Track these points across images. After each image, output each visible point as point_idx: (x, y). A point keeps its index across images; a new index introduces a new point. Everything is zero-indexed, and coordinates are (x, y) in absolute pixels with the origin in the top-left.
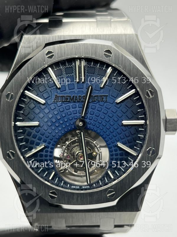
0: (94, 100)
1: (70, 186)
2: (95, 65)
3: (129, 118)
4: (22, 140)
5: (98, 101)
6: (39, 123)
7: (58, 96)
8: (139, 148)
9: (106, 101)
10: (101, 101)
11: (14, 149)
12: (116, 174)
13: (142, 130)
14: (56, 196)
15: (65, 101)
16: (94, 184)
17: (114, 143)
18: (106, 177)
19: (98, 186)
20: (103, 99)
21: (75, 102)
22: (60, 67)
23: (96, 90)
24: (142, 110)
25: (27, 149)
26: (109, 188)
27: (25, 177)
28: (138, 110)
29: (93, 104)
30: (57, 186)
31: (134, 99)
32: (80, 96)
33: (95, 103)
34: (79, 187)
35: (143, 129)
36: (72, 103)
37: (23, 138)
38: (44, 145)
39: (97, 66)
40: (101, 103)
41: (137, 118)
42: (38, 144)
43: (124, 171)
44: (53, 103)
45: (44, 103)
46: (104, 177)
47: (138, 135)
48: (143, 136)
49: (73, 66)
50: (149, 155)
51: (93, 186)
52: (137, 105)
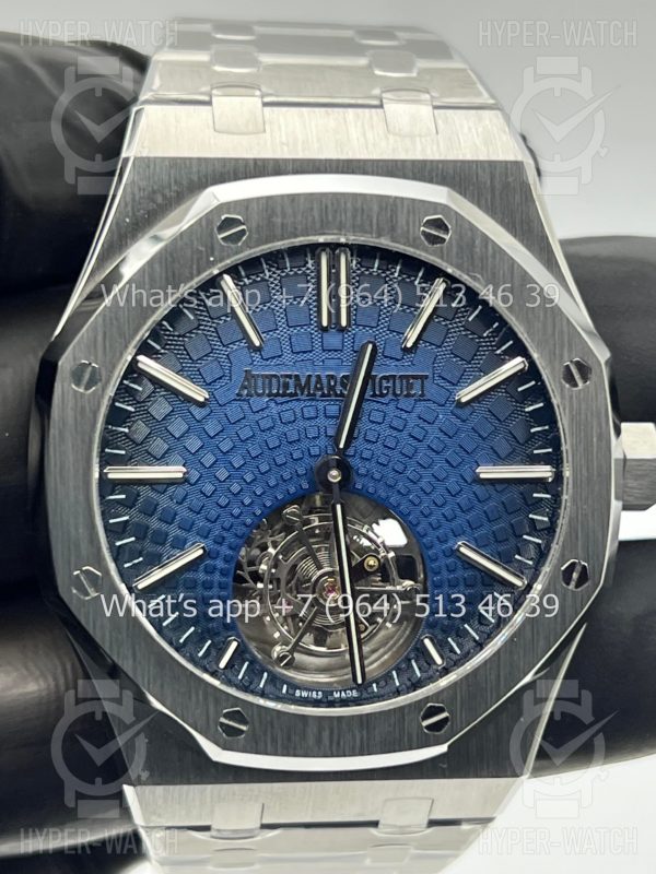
0: (381, 390)
1: (291, 691)
2: (388, 270)
3: (499, 456)
4: (122, 531)
5: (395, 394)
6: (184, 470)
7: (253, 376)
8: (531, 559)
9: (422, 395)
10: (406, 396)
11: (99, 562)
12: (452, 650)
13: (542, 499)
14: (244, 728)
15: (277, 395)
16: (374, 685)
17: (446, 541)
18: (416, 661)
19: (387, 689)
20: (410, 387)
21: (312, 397)
22: (263, 272)
23: (386, 357)
24: (547, 427)
25: (141, 559)
26: (427, 699)
27: (134, 660)
28: (532, 430)
29: (376, 406)
30: (246, 689)
31: (520, 389)
32: (332, 377)
33: (383, 404)
34: (320, 693)
35: (548, 496)
36: (305, 401)
37: (127, 521)
38: (203, 548)
39: (392, 274)
40: (404, 403)
41: (528, 456)
42: (180, 545)
43: (477, 638)
44: (235, 400)
45: (206, 399)
46: (410, 660)
47: (531, 516)
48: (546, 519)
49: (308, 269)
50: (568, 584)
51: (369, 690)
52: (527, 410)
